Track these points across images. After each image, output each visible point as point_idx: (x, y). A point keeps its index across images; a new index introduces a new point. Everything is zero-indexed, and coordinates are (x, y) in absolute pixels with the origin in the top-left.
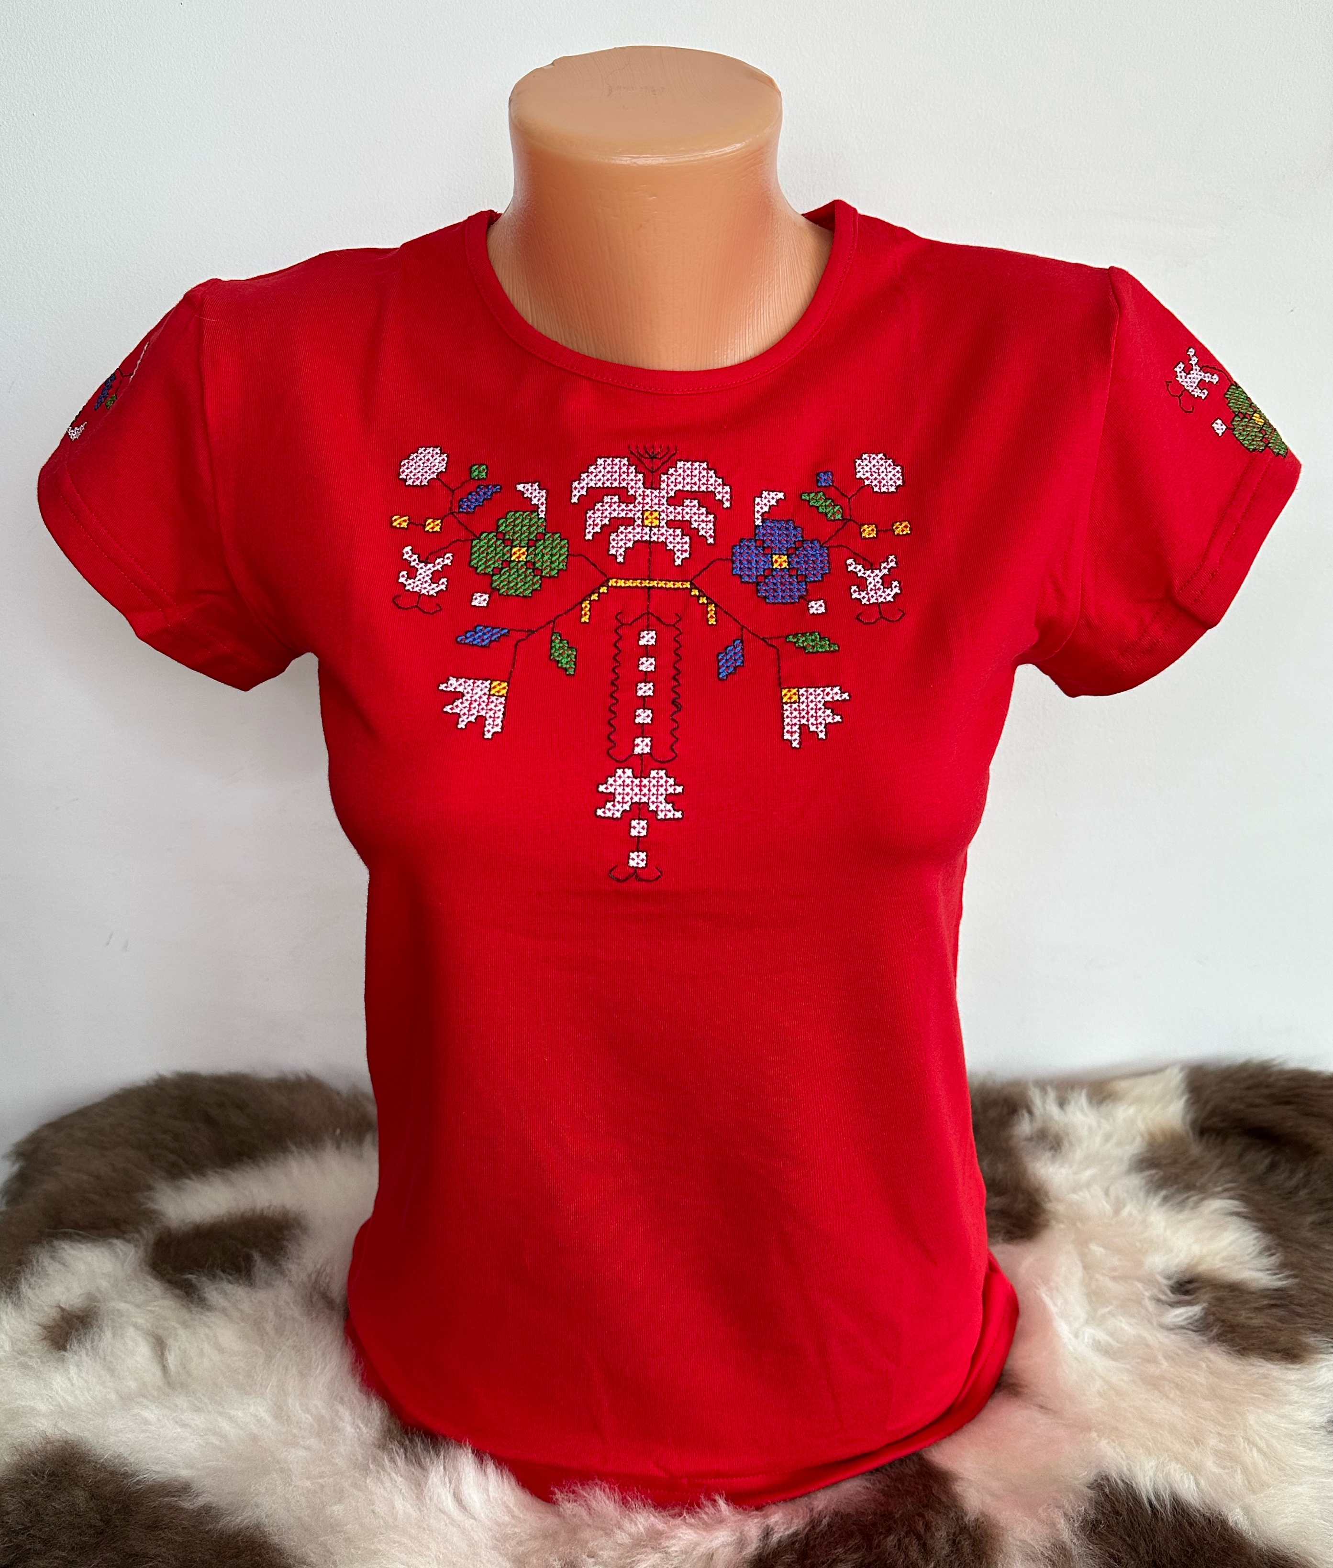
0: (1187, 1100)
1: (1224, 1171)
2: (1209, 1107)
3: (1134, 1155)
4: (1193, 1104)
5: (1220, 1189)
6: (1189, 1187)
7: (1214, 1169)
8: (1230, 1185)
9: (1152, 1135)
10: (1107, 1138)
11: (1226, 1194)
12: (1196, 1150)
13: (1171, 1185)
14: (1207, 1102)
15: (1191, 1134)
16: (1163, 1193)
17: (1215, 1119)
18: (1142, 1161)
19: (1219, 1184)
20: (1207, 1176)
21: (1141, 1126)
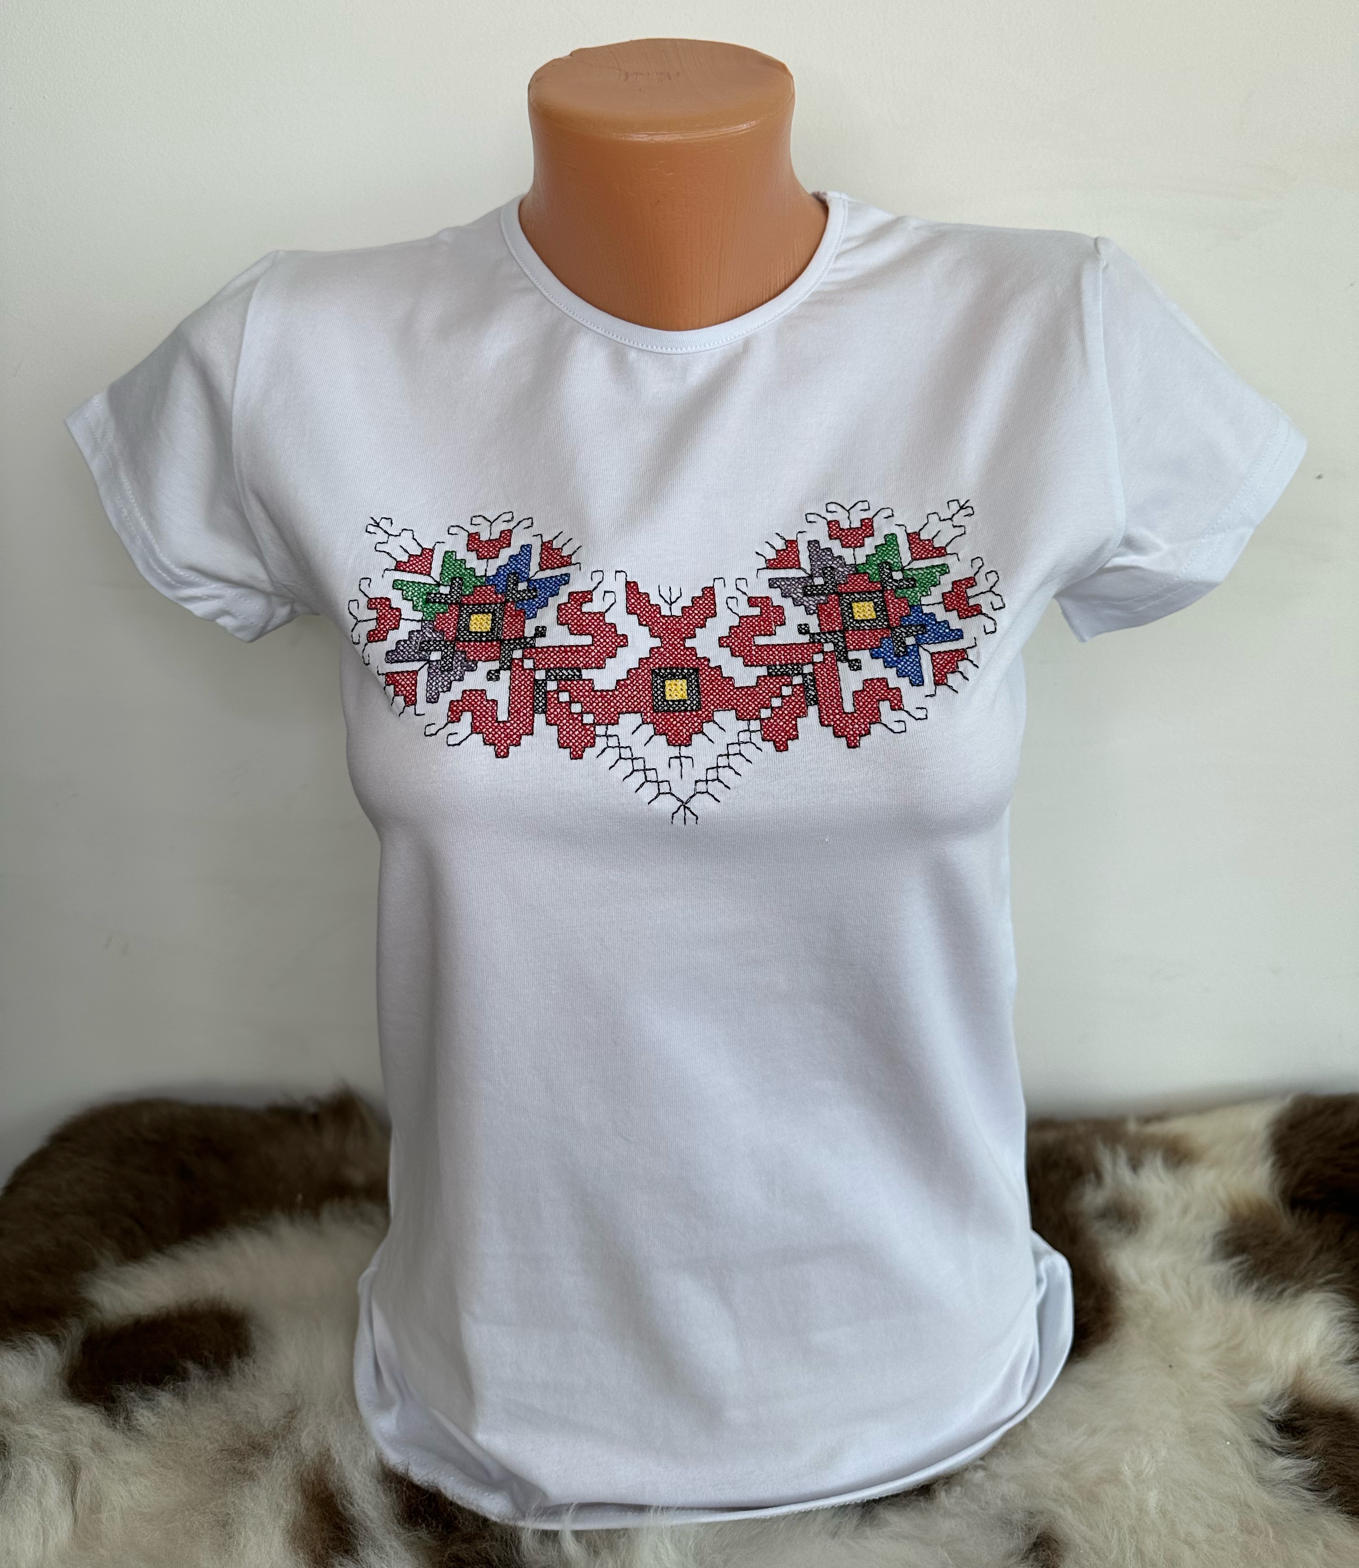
0: (1274, 1165)
1: (1322, 1257)
2: (1300, 1171)
3: (1216, 1235)
4: (1282, 1167)
5: (1322, 1280)
6: (1286, 1276)
7: (1311, 1254)
8: (1330, 1276)
9: (1235, 1206)
10: (1185, 1211)
11: (1328, 1288)
12: (1287, 1225)
13: (1263, 1275)
14: (1296, 1166)
15: (1281, 1205)
16: (1255, 1286)
17: (1309, 1189)
18: (1227, 1243)
19: (1320, 1274)
20: (1304, 1264)
21: (1222, 1194)
